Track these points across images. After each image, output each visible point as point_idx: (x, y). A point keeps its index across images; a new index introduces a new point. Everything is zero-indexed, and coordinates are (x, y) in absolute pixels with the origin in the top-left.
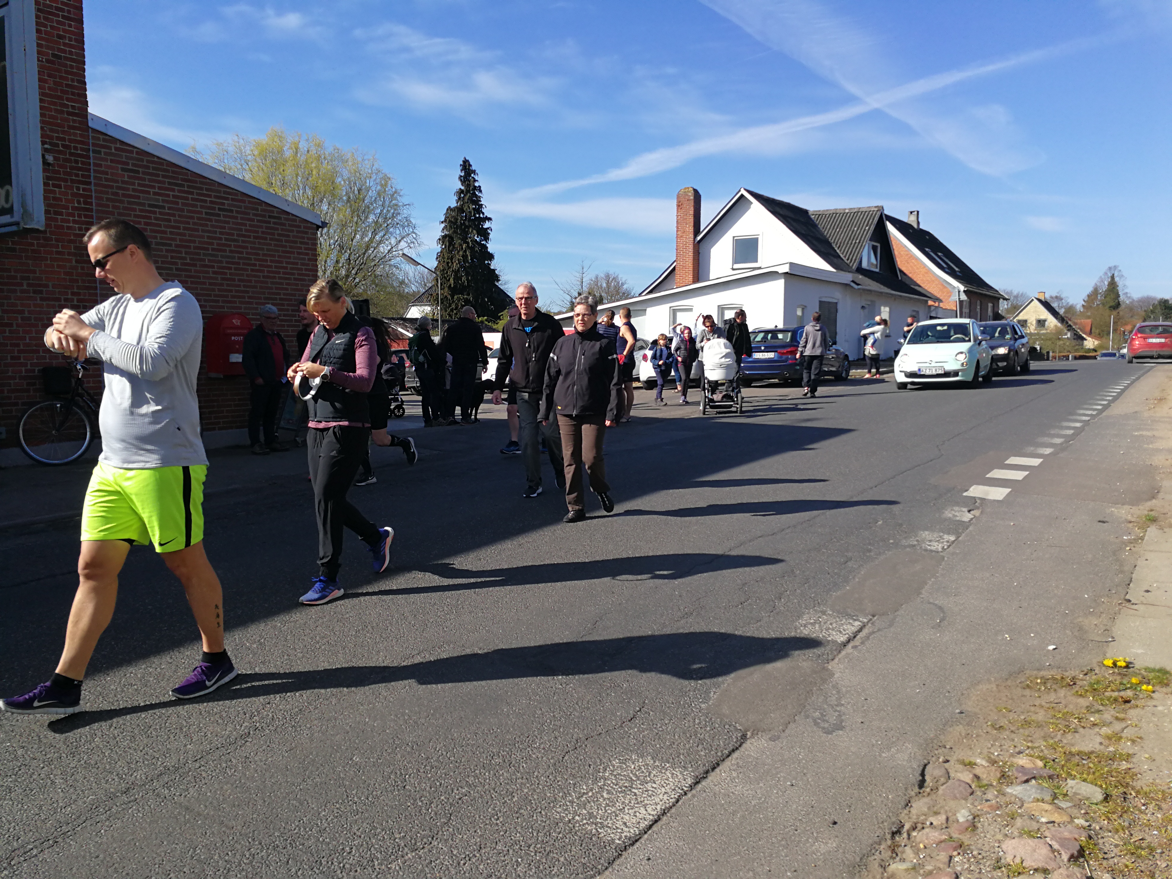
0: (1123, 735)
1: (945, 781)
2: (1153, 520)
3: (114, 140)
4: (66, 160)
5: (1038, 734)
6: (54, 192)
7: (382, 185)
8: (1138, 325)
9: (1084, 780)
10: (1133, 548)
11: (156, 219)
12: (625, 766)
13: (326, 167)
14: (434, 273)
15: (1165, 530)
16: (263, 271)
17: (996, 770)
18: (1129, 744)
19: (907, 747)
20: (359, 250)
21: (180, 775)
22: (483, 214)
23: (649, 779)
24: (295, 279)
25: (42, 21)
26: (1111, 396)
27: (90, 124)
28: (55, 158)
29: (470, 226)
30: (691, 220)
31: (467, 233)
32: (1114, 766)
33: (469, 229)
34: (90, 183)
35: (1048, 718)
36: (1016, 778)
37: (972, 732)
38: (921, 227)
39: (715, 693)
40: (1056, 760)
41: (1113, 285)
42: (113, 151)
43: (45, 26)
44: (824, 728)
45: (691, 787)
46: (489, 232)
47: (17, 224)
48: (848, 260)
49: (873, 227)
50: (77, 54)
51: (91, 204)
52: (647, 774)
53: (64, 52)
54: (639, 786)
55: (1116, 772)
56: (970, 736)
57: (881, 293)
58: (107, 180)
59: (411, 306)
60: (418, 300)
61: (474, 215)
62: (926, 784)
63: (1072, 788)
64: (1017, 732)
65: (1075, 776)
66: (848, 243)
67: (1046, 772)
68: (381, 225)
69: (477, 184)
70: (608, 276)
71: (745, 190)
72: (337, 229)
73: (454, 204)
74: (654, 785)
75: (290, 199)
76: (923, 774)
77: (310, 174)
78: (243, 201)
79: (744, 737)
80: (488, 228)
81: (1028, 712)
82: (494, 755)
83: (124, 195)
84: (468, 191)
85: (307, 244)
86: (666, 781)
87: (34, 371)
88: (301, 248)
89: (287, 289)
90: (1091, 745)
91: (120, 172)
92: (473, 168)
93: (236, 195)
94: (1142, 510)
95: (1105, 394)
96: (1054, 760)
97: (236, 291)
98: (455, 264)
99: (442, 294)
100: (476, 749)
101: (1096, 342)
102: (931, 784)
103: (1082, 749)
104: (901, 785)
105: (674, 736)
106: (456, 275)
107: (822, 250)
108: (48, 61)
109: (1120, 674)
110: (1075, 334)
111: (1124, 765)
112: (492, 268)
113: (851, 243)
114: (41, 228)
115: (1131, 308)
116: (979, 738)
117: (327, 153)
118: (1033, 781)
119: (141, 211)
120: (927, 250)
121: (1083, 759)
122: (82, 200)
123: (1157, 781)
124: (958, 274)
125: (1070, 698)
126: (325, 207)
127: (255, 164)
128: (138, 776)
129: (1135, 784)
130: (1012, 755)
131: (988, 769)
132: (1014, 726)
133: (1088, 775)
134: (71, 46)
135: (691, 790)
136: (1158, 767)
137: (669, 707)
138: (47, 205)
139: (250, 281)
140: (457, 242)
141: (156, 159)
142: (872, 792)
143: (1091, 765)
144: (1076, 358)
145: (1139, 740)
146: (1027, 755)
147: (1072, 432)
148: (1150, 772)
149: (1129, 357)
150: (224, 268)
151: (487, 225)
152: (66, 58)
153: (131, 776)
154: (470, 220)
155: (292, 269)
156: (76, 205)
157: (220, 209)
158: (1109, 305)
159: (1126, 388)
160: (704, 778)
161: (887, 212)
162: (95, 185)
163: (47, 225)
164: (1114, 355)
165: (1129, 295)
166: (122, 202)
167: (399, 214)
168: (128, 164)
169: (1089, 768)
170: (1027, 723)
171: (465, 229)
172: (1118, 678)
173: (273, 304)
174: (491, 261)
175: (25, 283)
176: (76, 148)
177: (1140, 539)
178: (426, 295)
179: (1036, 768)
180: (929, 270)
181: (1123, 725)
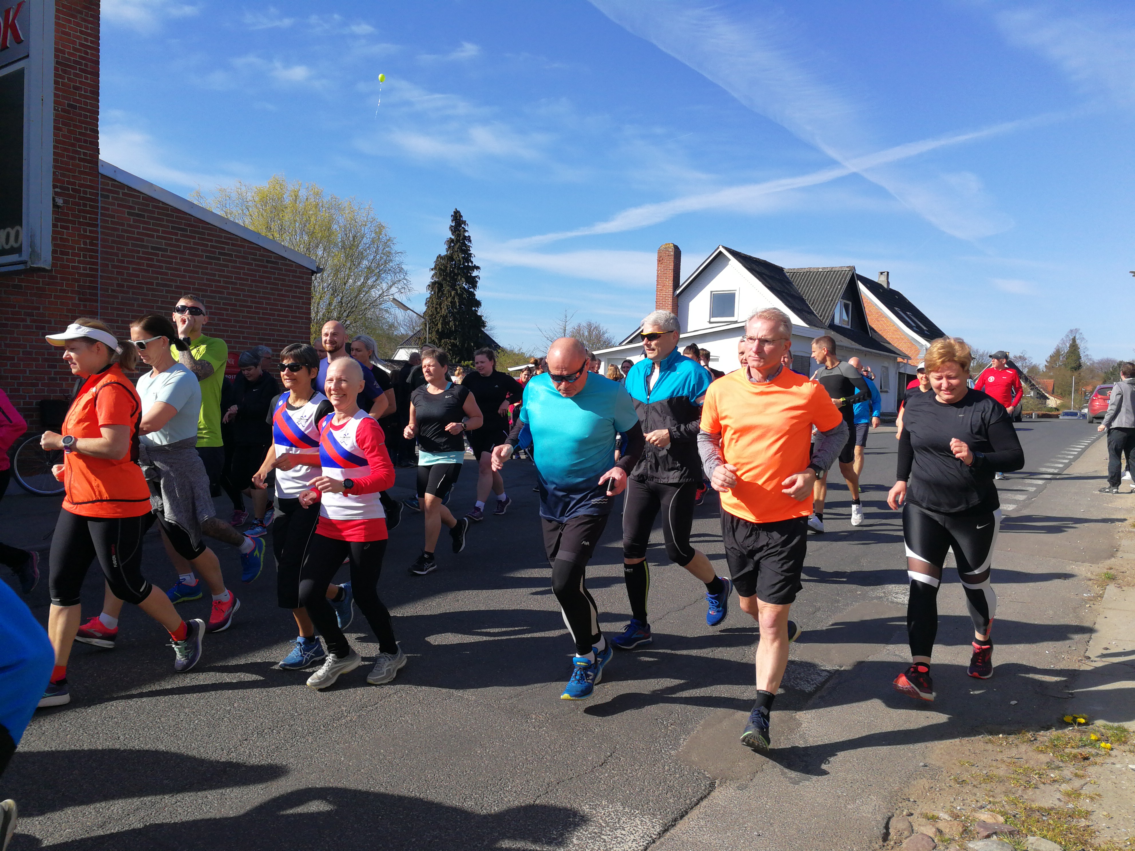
0: (1082, 792)
1: (909, 834)
2: (1112, 578)
3: (122, 186)
4: (74, 203)
5: (1000, 789)
6: (62, 233)
7: (376, 233)
8: (1098, 387)
9: (1044, 837)
10: (1092, 606)
11: (158, 261)
12: (595, 812)
13: (324, 214)
14: (423, 317)
15: (1124, 588)
16: (258, 313)
17: (958, 825)
18: (1088, 801)
19: (871, 799)
20: (351, 293)
21: (156, 810)
22: (472, 262)
23: (618, 825)
24: (289, 321)
25: (60, 73)
26: (1072, 455)
27: (101, 170)
28: (65, 202)
29: (459, 274)
30: (671, 274)
31: (456, 280)
32: (1074, 823)
33: (458, 276)
34: (97, 226)
35: (1009, 773)
36: (978, 833)
37: (936, 785)
38: (891, 287)
39: (684, 739)
40: (1017, 816)
41: (1074, 348)
42: (121, 196)
43: (63, 78)
44: (791, 778)
45: (660, 835)
46: (477, 280)
47: (24, 263)
48: (821, 316)
49: (845, 286)
50: (92, 105)
51: (96, 245)
52: (617, 820)
53: (79, 102)
54: (609, 833)
55: (1075, 829)
56: (933, 789)
57: (852, 349)
58: (113, 223)
59: (400, 348)
60: (406, 343)
61: (463, 264)
62: (890, 837)
63: (1032, 844)
64: (979, 786)
65: (1035, 832)
66: (821, 301)
67: (1006, 828)
68: (373, 271)
69: (466, 234)
70: (590, 325)
71: (723, 247)
72: (331, 273)
73: (444, 253)
74: (623, 832)
75: (287, 245)
76: (887, 827)
77: (308, 221)
78: (243, 246)
79: (712, 786)
80: (476, 277)
81: (990, 767)
82: (466, 798)
83: (129, 238)
84: (458, 241)
85: (302, 288)
86: (635, 828)
87: (32, 403)
88: (296, 292)
89: (281, 331)
90: (1051, 802)
91: (126, 215)
92: (464, 219)
93: (237, 240)
94: (1100, 568)
95: (1066, 452)
96: (1014, 816)
97: (232, 332)
98: (443, 310)
99: (430, 338)
100: (449, 791)
101: (1059, 402)
102: (895, 838)
103: (1042, 805)
104: (865, 837)
105: (644, 783)
106: (444, 320)
107: (797, 306)
108: (63, 110)
109: (1079, 731)
110: (1038, 393)
111: (1083, 823)
112: (479, 314)
113: (824, 301)
114: (47, 268)
115: (1091, 370)
116: (941, 792)
117: (325, 202)
118: (995, 837)
119: (144, 253)
120: (896, 309)
121: (1043, 815)
122: (88, 241)
123: (1115, 839)
124: (926, 332)
125: (1030, 754)
126: (320, 252)
127: (254, 209)
128: (115, 810)
129: (1093, 841)
130: (974, 810)
131: (950, 823)
132: (976, 780)
133: (1048, 832)
134: (86, 97)
135: (659, 838)
136: (1115, 825)
137: (639, 753)
138: (55, 245)
139: (246, 322)
140: (446, 288)
141: (161, 205)
142: (837, 844)
143: (1051, 822)
144: (1039, 416)
145: (1097, 797)
146: (989, 810)
147: (1034, 489)
148: (1108, 829)
149: (1089, 416)
150: (221, 309)
151: (475, 273)
152: (81, 108)
153: (108, 809)
154: (459, 268)
155: (286, 311)
156: (82, 246)
157: (220, 253)
158: (1070, 367)
159: (1087, 447)
160: (673, 826)
161: (859, 272)
162: (102, 227)
163: (54, 265)
164: (1075, 414)
165: (1090, 357)
166: (127, 244)
167: (391, 261)
168: (134, 209)
169: (1049, 824)
170: (989, 778)
171: (454, 276)
172: (1078, 735)
173: (267, 345)
174: (478, 307)
175: (28, 319)
176: (85, 193)
177: (1099, 596)
178: (414, 338)
179: (997, 823)
180: (898, 329)
181: (1082, 782)
